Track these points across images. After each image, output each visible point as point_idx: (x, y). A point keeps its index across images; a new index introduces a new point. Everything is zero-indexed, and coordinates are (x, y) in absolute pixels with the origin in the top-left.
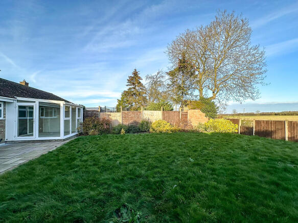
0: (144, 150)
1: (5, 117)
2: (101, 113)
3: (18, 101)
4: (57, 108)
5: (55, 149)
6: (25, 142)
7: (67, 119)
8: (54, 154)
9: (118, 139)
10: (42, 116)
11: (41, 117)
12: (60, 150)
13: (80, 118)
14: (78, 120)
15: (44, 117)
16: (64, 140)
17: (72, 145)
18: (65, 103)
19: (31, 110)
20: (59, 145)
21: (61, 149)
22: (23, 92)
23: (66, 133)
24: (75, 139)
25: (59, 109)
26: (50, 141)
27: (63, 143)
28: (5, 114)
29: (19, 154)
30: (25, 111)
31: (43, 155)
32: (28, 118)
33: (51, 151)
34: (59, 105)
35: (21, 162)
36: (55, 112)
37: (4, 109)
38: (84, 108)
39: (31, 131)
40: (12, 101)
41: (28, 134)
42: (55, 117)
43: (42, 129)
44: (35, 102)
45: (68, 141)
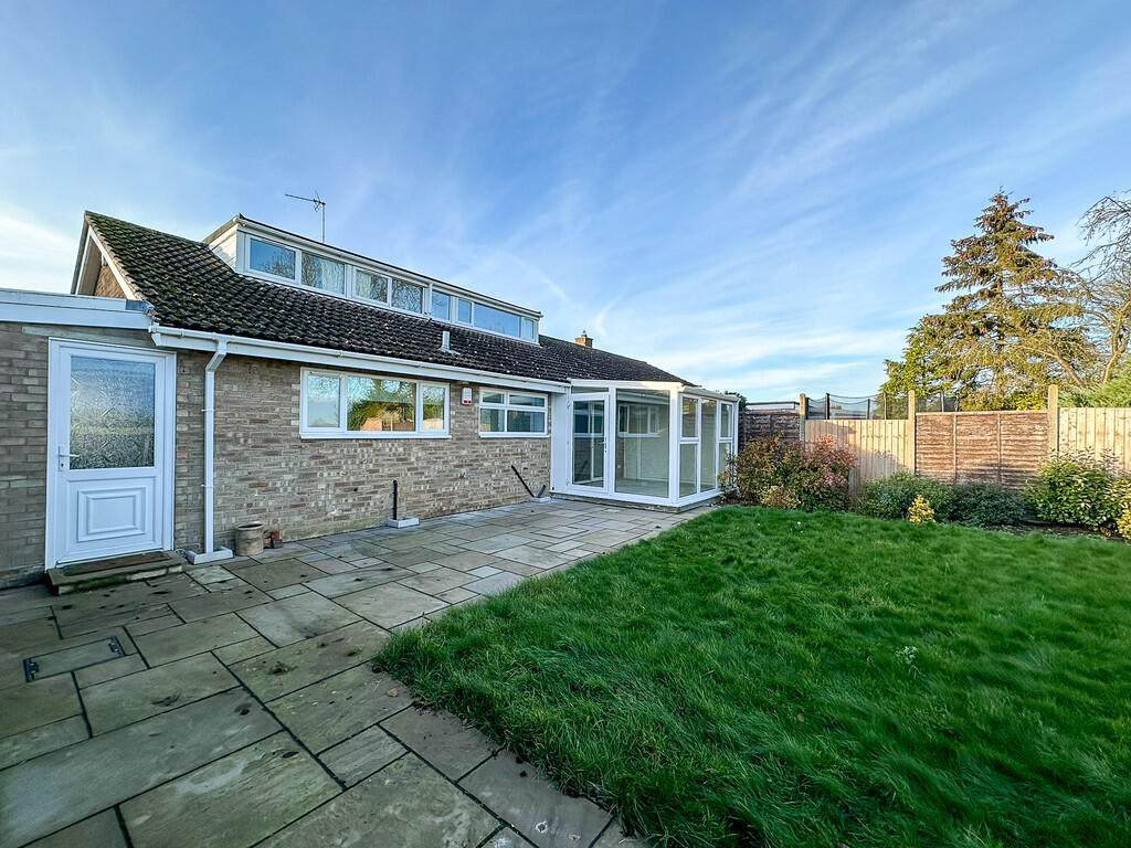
0: (1086, 636)
1: (549, 432)
2: (810, 424)
3: (575, 389)
4: (661, 405)
5: (655, 534)
6: (586, 500)
7: (688, 441)
8: (655, 552)
9: (895, 538)
10: (622, 430)
11: (620, 434)
12: (671, 540)
13: (727, 439)
14: (722, 445)
15: (626, 434)
16: (680, 511)
17: (705, 533)
18: (682, 389)
19: (599, 413)
20: (668, 524)
21: (673, 539)
22: (581, 366)
23: (687, 487)
24: (714, 514)
25: (665, 408)
26: (641, 507)
27: (679, 518)
28: (550, 424)
29: (576, 531)
30: (587, 417)
31: (626, 547)
32: (593, 435)
33: (646, 538)
34: (666, 396)
35: (580, 554)
36: (653, 417)
37: (550, 410)
38: (743, 405)
39: (600, 473)
40: (561, 391)
41: (593, 479)
42: (655, 435)
43: (622, 467)
44: (607, 390)
45: (690, 516)
